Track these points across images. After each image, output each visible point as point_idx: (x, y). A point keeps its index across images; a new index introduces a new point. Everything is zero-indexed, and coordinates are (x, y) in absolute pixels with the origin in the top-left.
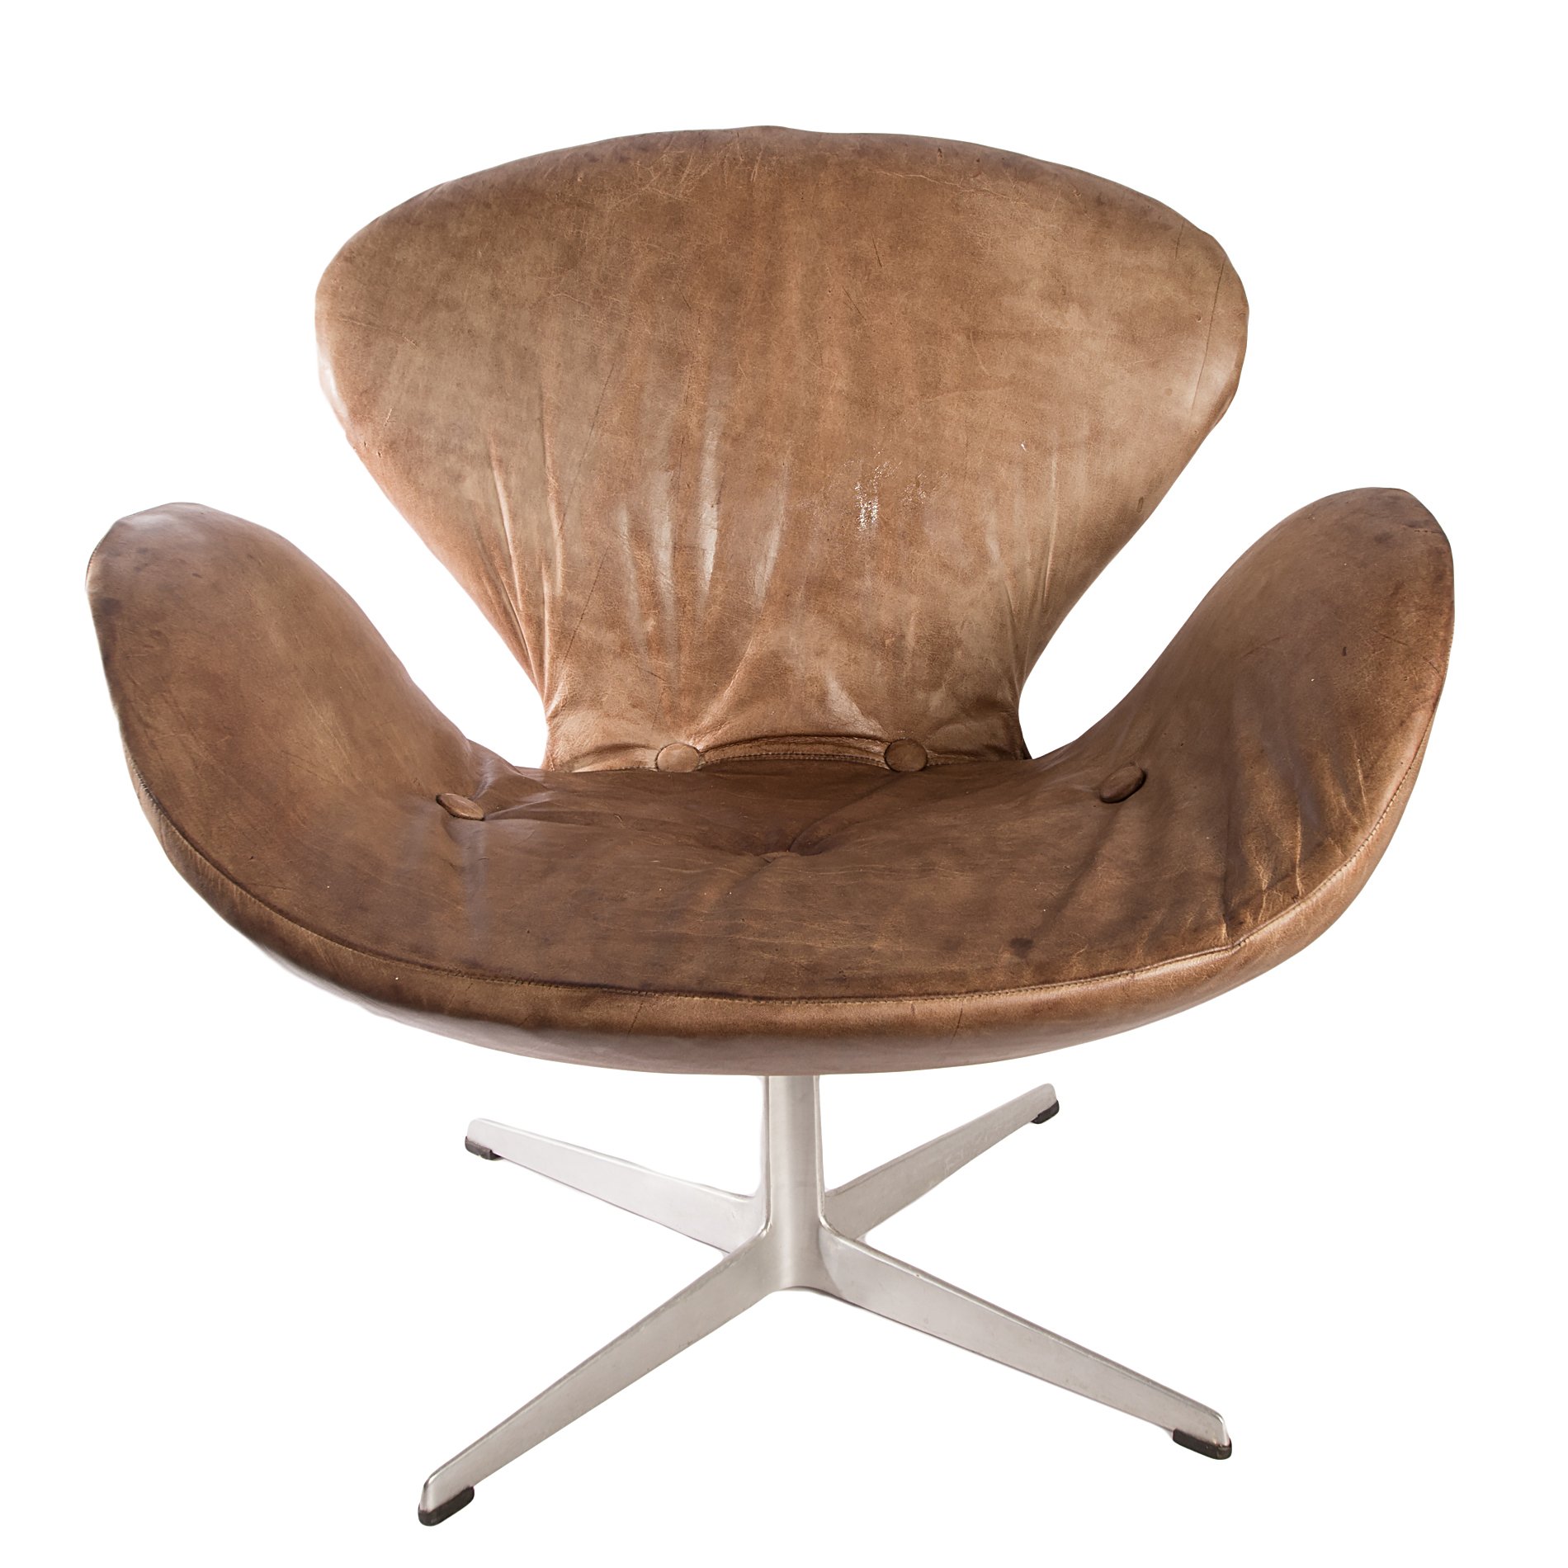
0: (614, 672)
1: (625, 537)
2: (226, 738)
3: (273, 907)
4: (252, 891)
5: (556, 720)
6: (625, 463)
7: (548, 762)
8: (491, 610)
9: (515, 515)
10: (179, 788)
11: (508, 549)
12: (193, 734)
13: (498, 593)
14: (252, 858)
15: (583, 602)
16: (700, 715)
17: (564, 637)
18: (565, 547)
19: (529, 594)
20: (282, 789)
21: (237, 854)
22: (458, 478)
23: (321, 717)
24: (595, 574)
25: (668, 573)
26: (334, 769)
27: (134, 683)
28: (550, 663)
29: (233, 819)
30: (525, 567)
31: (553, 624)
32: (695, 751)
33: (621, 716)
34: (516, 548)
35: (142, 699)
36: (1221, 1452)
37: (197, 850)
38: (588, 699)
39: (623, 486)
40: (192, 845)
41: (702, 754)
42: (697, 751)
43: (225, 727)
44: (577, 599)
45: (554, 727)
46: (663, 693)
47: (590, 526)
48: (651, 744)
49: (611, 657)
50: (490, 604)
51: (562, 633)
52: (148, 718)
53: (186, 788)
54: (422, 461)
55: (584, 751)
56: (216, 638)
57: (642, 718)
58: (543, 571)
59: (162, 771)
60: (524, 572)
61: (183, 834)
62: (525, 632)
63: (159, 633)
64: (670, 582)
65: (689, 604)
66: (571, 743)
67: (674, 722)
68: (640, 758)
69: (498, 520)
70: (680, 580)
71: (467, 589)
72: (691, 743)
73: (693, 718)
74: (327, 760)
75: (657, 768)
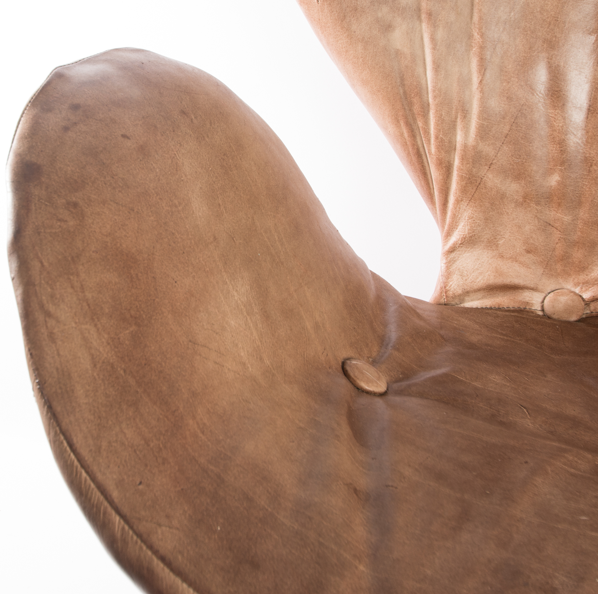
0: (514, 219)
1: (541, 95)
2: (131, 329)
3: (156, 552)
4: (135, 527)
5: (453, 255)
6: (550, 24)
7: (441, 293)
8: (405, 150)
9: (438, 67)
10: (73, 391)
11: (428, 97)
12: (96, 325)
13: (413, 135)
14: (141, 483)
15: (493, 153)
16: (590, 266)
17: (471, 183)
18: (483, 100)
19: (442, 141)
20: (183, 390)
21: (125, 477)
22: (388, 28)
23: (235, 294)
24: (507, 127)
25: (580, 133)
26: (242, 354)
27: (42, 263)
28: (454, 204)
29: (126, 431)
30: (442, 115)
31: (462, 169)
32: (580, 299)
33: (514, 259)
34: (435, 97)
35: (47, 283)
37: (83, 466)
38: (486, 240)
39: (545, 46)
40: (79, 460)
41: (587, 303)
42: (583, 298)
43: (131, 316)
44: (487, 149)
45: (450, 262)
46: (557, 243)
47: (508, 82)
48: (540, 287)
49: (513, 205)
50: (404, 145)
51: (469, 179)
52: (51, 305)
53: (80, 391)
54: (356, 9)
55: (475, 287)
56: (136, 210)
57: (534, 263)
58: (459, 121)
59: (57, 369)
60: (440, 120)
61: (71, 445)
62: (435, 173)
63: (75, 205)
64: (580, 142)
65: (595, 165)
66: (464, 278)
67: (564, 270)
68: (527, 299)
69: (420, 70)
70: (590, 141)
71: (385, 129)
72: (577, 290)
73: (582, 268)
74: (237, 345)
75: (543, 310)
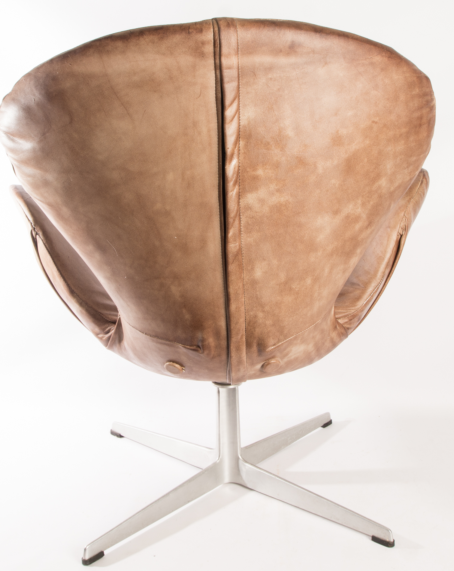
36: (390, 544)
